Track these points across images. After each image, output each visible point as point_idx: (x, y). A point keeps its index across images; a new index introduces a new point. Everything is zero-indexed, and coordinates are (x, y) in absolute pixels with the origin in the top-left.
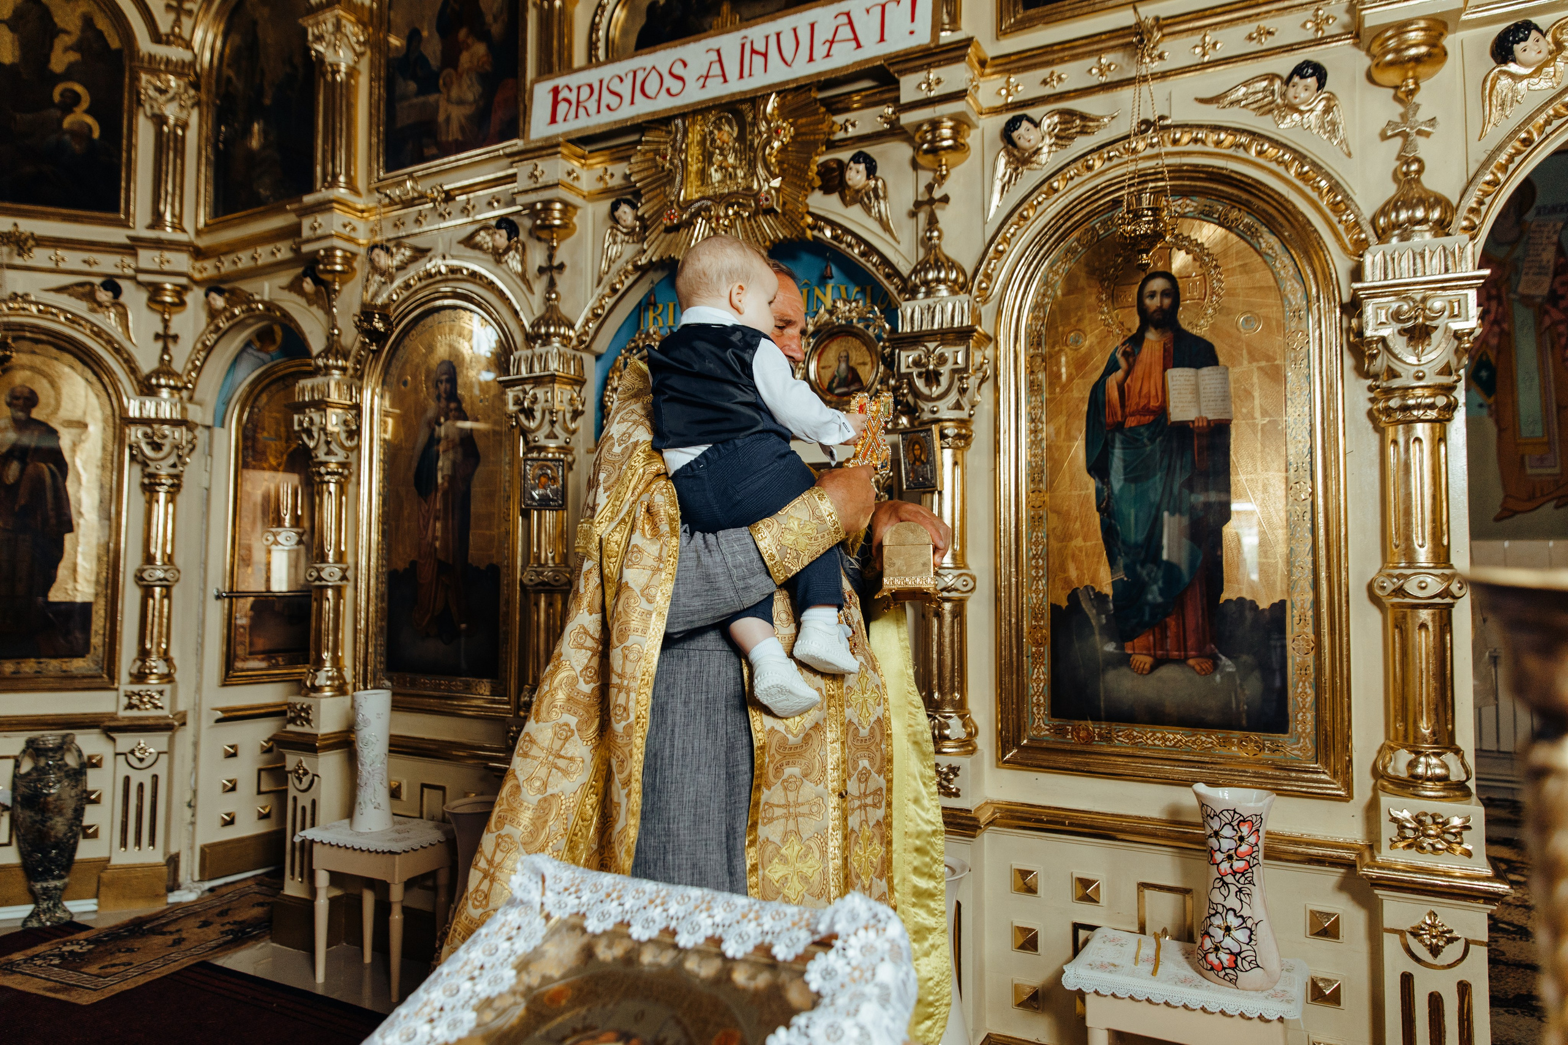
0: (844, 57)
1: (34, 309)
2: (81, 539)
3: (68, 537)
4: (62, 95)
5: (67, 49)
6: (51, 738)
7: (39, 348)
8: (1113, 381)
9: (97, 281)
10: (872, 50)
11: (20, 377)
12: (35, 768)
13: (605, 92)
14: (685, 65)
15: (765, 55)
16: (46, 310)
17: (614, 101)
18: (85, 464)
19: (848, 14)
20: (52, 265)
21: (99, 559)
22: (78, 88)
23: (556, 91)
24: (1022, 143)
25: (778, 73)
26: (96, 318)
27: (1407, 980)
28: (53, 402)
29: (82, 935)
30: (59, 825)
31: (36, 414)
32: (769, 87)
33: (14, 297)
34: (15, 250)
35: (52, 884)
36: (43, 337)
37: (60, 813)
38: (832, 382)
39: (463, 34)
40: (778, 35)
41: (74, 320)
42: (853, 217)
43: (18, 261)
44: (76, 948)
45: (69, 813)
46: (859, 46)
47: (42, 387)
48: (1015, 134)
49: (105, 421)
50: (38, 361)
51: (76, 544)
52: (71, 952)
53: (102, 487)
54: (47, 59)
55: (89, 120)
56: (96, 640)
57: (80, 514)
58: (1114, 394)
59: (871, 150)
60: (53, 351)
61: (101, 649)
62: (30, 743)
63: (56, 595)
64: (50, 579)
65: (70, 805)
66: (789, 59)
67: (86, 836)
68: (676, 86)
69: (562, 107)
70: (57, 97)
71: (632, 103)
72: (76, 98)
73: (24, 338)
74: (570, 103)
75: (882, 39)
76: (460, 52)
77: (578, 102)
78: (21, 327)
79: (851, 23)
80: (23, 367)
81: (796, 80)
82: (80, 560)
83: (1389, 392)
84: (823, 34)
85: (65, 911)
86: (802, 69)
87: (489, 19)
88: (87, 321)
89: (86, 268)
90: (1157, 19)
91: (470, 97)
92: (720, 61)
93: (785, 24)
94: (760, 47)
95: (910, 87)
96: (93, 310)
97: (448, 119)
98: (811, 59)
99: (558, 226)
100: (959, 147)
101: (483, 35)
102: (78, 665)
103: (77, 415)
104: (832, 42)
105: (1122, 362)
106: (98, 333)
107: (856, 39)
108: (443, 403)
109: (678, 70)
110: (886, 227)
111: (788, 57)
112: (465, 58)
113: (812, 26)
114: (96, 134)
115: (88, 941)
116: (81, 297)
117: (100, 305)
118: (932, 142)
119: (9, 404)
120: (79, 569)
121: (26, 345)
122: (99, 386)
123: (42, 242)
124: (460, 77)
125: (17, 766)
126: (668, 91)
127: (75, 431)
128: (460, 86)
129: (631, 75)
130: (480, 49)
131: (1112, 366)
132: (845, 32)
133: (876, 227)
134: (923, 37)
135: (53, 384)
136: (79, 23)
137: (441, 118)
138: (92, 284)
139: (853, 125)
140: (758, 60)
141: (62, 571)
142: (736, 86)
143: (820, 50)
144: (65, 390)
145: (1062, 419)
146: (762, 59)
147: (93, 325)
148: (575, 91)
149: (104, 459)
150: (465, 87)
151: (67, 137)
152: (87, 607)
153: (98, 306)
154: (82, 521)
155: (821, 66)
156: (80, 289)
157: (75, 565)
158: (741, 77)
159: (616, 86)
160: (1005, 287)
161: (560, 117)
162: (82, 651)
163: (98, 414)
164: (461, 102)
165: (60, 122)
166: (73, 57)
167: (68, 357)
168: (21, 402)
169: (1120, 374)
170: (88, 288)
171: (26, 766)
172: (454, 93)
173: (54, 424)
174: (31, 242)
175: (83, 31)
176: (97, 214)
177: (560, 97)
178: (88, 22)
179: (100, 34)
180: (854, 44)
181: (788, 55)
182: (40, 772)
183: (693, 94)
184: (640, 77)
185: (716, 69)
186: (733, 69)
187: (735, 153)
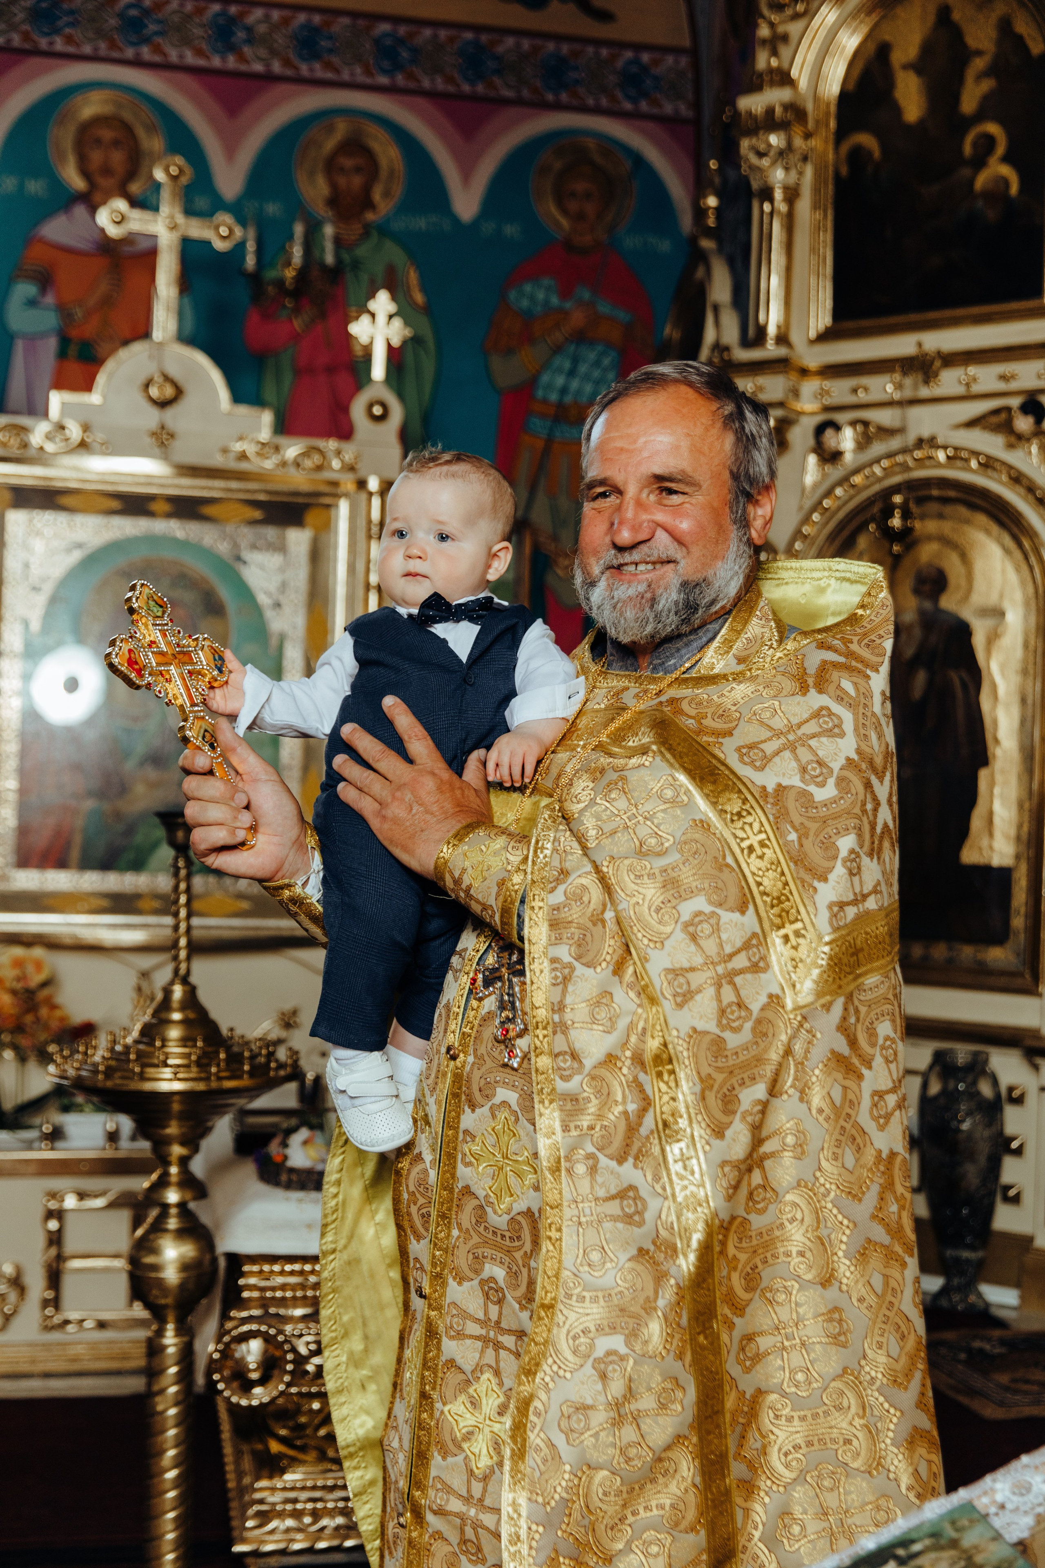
1: (941, 456)
2: (998, 778)
3: (983, 775)
4: (975, 144)
5: (979, 77)
6: (962, 1052)
7: (948, 509)
9: (1015, 402)
11: (927, 552)
12: (944, 1092)
16: (957, 457)
18: (1003, 668)
20: (961, 390)
21: (1021, 806)
22: (993, 128)
26: (1015, 458)
28: (963, 583)
29: (997, 1333)
30: (972, 1173)
31: (947, 602)
33: (920, 443)
34: (920, 377)
35: (966, 1254)
36: (952, 494)
37: (971, 1157)
41: (989, 464)
43: (925, 392)
44: (987, 1347)
45: (982, 1160)
47: (952, 565)
49: (1027, 604)
50: (946, 527)
51: (992, 784)
52: (981, 1351)
53: (1023, 701)
54: (956, 98)
55: (1006, 170)
56: (1018, 922)
57: (997, 741)
60: (963, 511)
61: (1022, 936)
62: (939, 1057)
63: (969, 856)
64: (962, 832)
65: (984, 1149)
67: (1007, 1199)
70: (967, 149)
72: (989, 142)
73: (930, 498)
78: (927, 483)
80: (930, 538)
82: (997, 806)
85: (980, 1295)
88: (1004, 463)
89: (1001, 386)
96: (1010, 446)
102: (997, 955)
103: (993, 599)
106: (1017, 478)
114: (1014, 189)
115: (1002, 1342)
116: (996, 429)
117: (1020, 437)
119: (917, 591)
120: (997, 820)
121: (933, 507)
122: (1018, 554)
123: (951, 359)
125: (925, 1086)
127: (989, 623)
135: (965, 558)
136: (993, 33)
138: (1008, 409)
141: (977, 821)
144: (979, 566)
147: (1010, 467)
149: (1025, 661)
151: (980, 204)
152: (1004, 875)
153: (1017, 439)
154: (999, 752)
156: (994, 420)
157: (991, 814)
162: (1001, 937)
163: (1018, 596)
165: (971, 182)
166: (987, 85)
167: (982, 519)
168: (927, 588)
170: (1003, 416)
171: (935, 1088)
173: (967, 614)
174: (938, 363)
175: (999, 42)
176: (1014, 305)
178: (1005, 27)
179: (1019, 40)
182: (949, 1096)
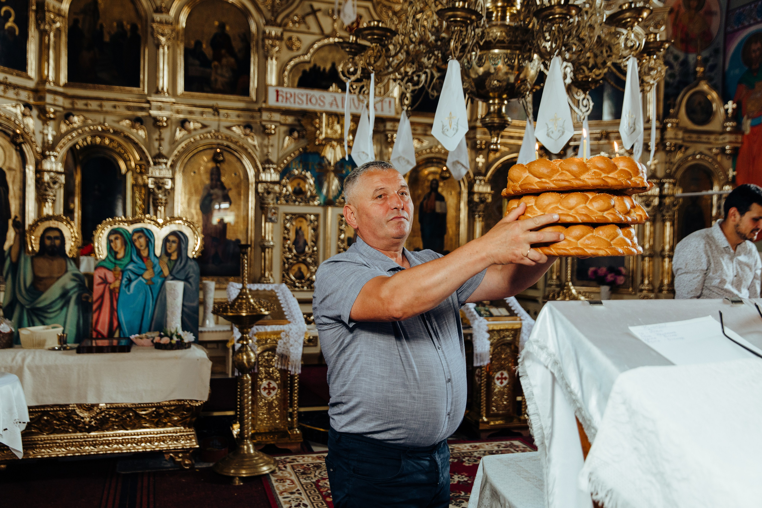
8: (425, 202)
9: (22, 104)
13: (296, 97)
14: (324, 98)
17: (300, 101)
22: (10, 9)
23: (277, 91)
28: (4, 159)
39: (223, 51)
46: (376, 110)
55: (14, 25)
68: (322, 104)
69: (280, 98)
71: (307, 104)
74: (283, 97)
75: (383, 111)
76: (222, 57)
77: (286, 98)
91: (227, 75)
92: (336, 100)
97: (216, 80)
101: (233, 55)
103: (12, 165)
108: (214, 182)
109: (322, 99)
112: (224, 61)
114: (17, 33)
118: (392, 139)
124: (222, 66)
126: (319, 104)
127: (12, 173)
128: (222, 70)
129: (305, 95)
130: (232, 60)
134: (392, 114)
135: (4, 150)
137: (213, 78)
142: (341, 110)
144: (8, 154)
150: (224, 71)
151: (7, 33)
158: (343, 107)
159: (300, 97)
161: (280, 100)
164: (222, 76)
167: (8, 138)
172: (219, 71)
173: (4, 169)
177: (279, 94)
183: (328, 108)
184: (309, 97)
185: (334, 103)
186: (340, 104)
187: (338, 127)
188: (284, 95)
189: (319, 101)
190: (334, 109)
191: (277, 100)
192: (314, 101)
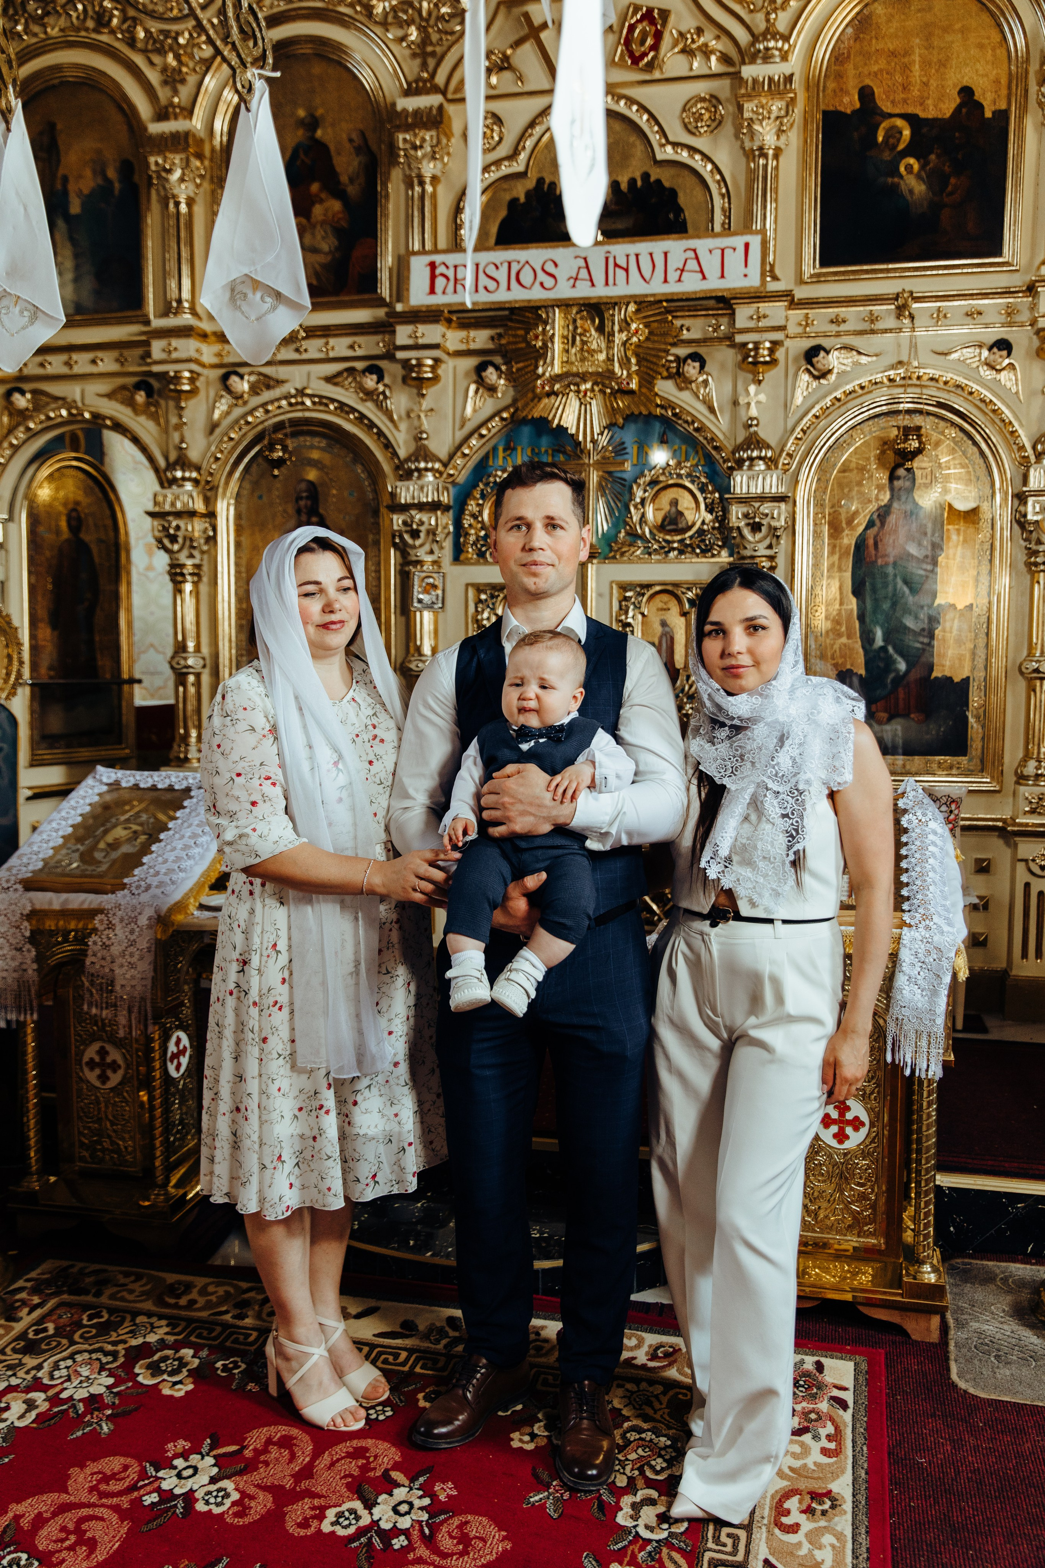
0: (691, 284)
10: (714, 284)
13: (481, 275)
14: (556, 265)
15: (627, 270)
17: (492, 285)
19: (695, 251)
23: (433, 266)
24: (819, 366)
25: (637, 287)
27: (1027, 885)
32: (631, 296)
38: (664, 520)
39: (315, 187)
40: (637, 256)
42: (684, 399)
46: (704, 278)
48: (815, 360)
58: (871, 542)
59: (702, 351)
66: (647, 277)
68: (549, 282)
69: (440, 282)
71: (509, 289)
74: (448, 279)
75: (723, 276)
76: (313, 204)
77: (456, 280)
79: (697, 258)
81: (654, 295)
83: (1036, 553)
84: (675, 262)
86: (657, 288)
87: (344, 179)
90: (911, 293)
91: (325, 247)
92: (587, 267)
93: (643, 247)
94: (622, 262)
95: (743, 315)
98: (666, 281)
99: (428, 379)
100: (773, 362)
101: (339, 193)
104: (682, 271)
105: (878, 523)
107: (702, 271)
108: (304, 517)
109: (549, 267)
110: (712, 410)
111: (647, 275)
112: (318, 212)
113: (666, 254)
118: (755, 357)
124: (314, 227)
126: (542, 284)
128: (313, 235)
129: (506, 265)
130: (336, 205)
131: (870, 524)
132: (692, 265)
133: (705, 411)
134: (753, 280)
139: (688, 330)
140: (621, 273)
142: (601, 291)
143: (673, 276)
145: (836, 557)
146: (624, 273)
148: (452, 270)
150: (319, 237)
155: (673, 288)
158: (607, 284)
159: (491, 270)
160: (801, 464)
161: (439, 288)
164: (315, 250)
169: (876, 529)
172: (307, 240)
177: (438, 272)
180: (700, 276)
181: (647, 274)
183: (564, 291)
184: (515, 268)
185: (584, 274)
186: (599, 277)
187: (596, 341)
188: (450, 273)
189: (542, 276)
190: (583, 291)
191: (432, 291)
192: (527, 277)
